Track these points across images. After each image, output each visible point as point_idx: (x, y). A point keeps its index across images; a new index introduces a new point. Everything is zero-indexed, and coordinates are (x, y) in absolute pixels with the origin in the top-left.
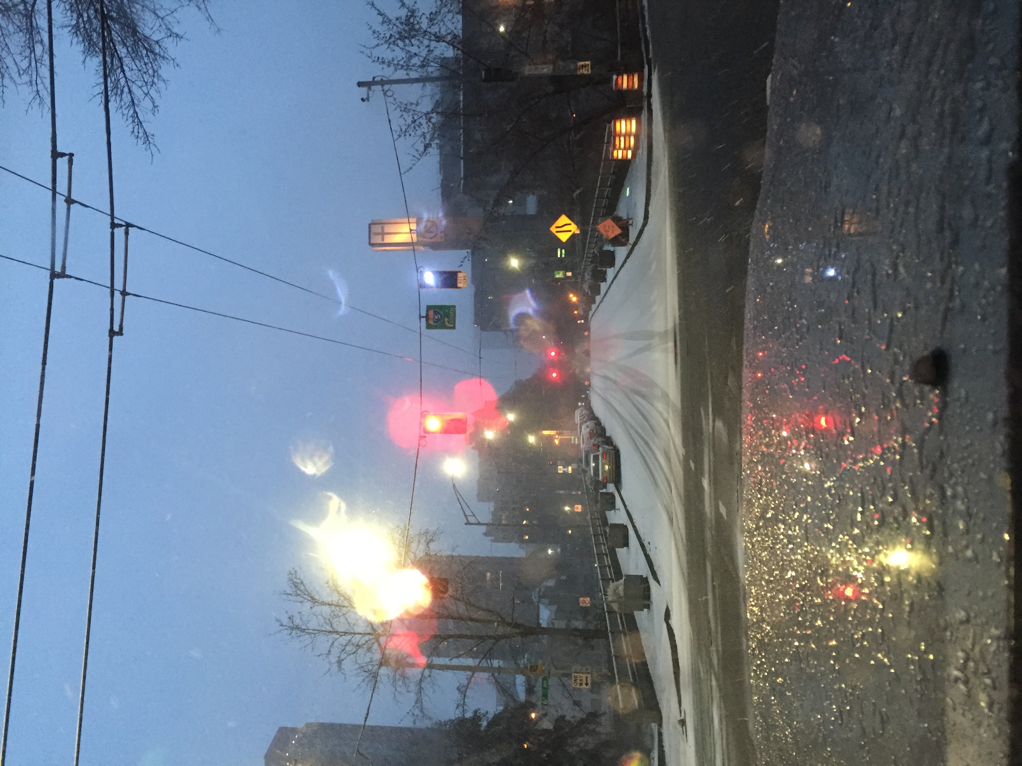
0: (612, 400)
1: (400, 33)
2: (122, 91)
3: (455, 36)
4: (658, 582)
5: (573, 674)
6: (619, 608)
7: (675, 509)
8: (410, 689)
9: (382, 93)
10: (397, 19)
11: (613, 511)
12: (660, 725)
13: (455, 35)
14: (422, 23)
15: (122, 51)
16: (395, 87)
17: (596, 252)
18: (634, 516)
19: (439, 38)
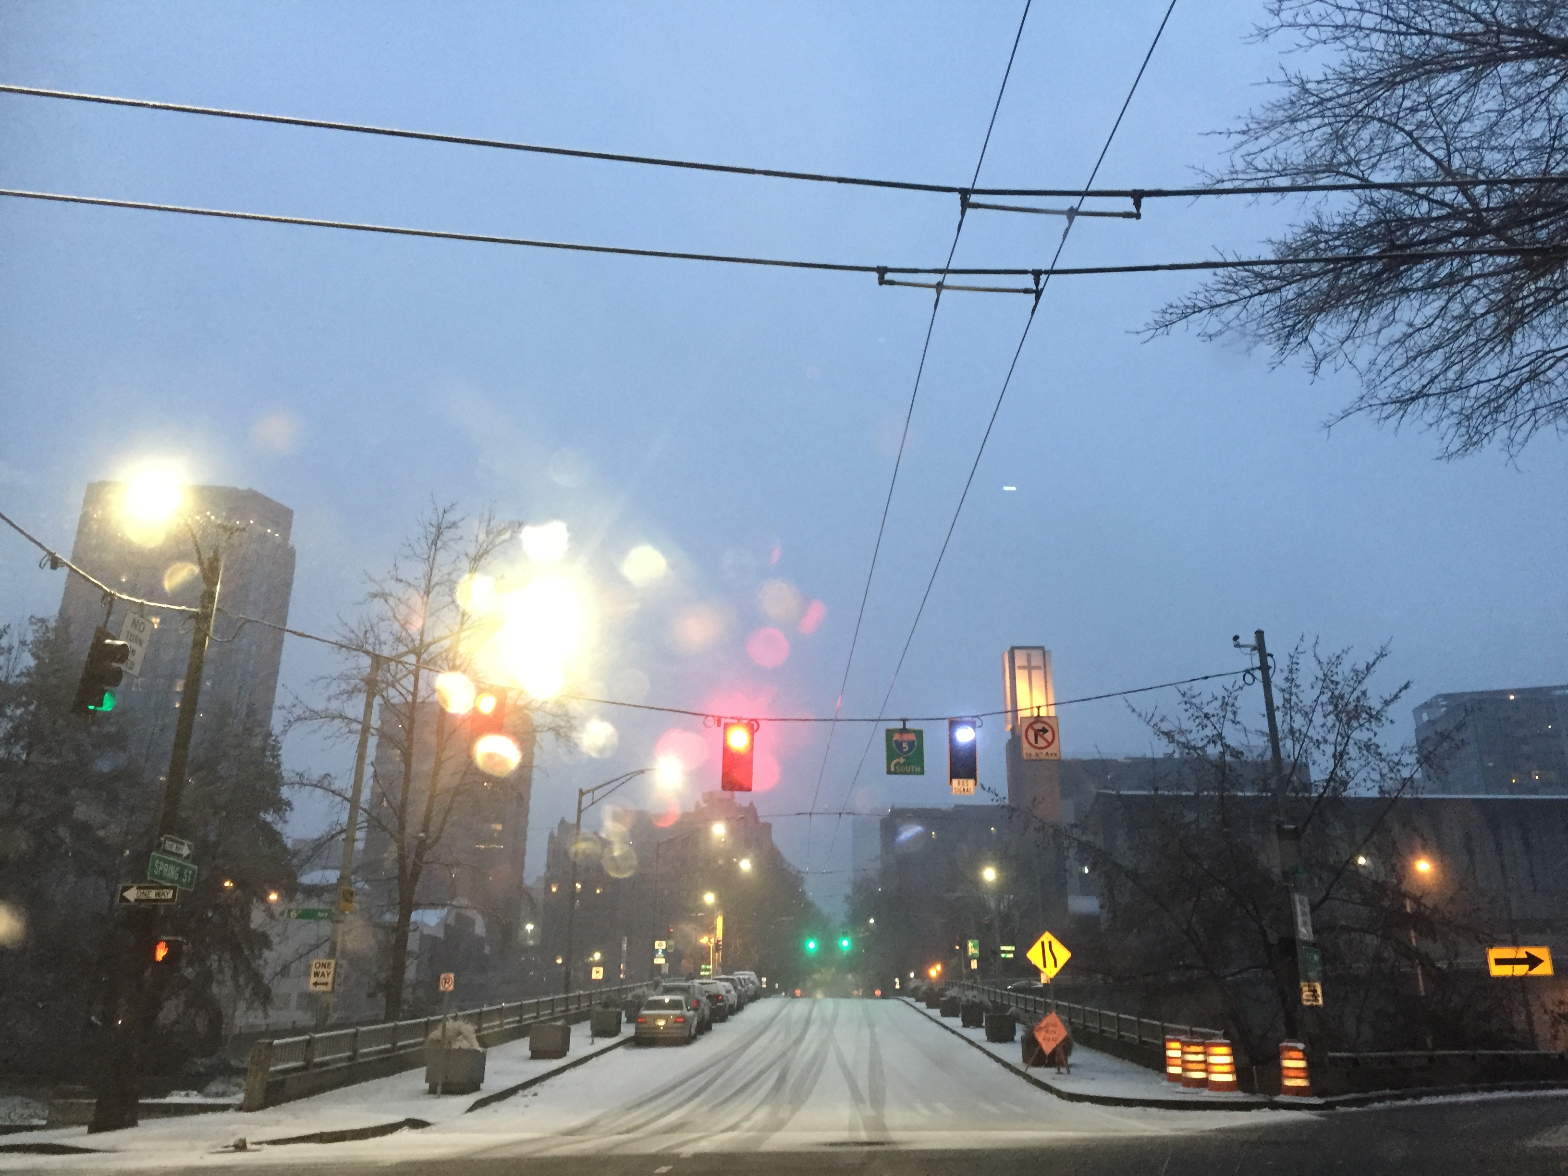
0: (770, 1033)
1: (1342, 697)
2: (1230, 292)
3: (1344, 783)
4: (472, 1109)
5: (333, 962)
6: (433, 1041)
7: (589, 1140)
8: (333, 700)
9: (1249, 666)
10: (1364, 693)
11: (590, 1033)
12: (240, 1108)
13: (1347, 783)
14: (1361, 731)
15: (1289, 292)
16: (1259, 686)
17: (1011, 1010)
18: (580, 1070)
19: (1339, 757)
